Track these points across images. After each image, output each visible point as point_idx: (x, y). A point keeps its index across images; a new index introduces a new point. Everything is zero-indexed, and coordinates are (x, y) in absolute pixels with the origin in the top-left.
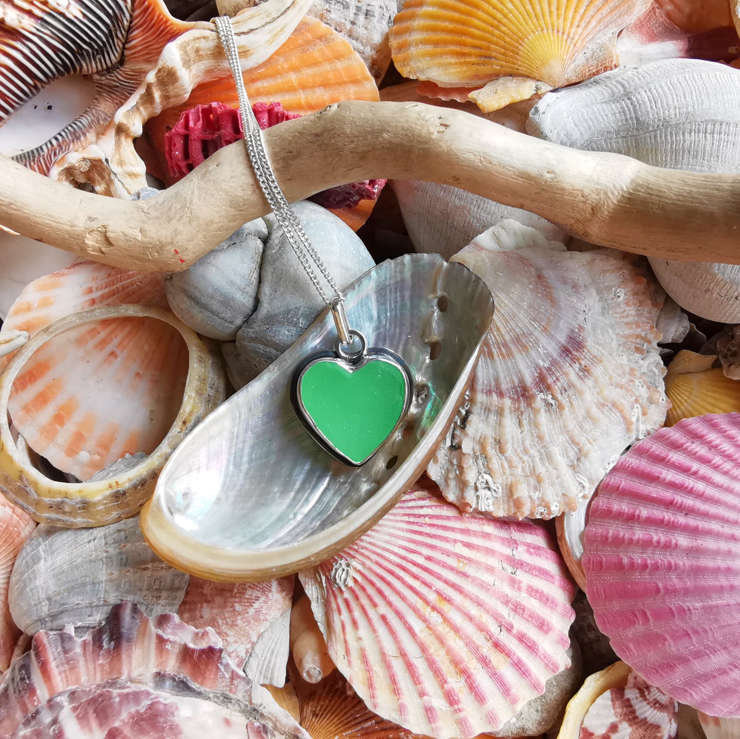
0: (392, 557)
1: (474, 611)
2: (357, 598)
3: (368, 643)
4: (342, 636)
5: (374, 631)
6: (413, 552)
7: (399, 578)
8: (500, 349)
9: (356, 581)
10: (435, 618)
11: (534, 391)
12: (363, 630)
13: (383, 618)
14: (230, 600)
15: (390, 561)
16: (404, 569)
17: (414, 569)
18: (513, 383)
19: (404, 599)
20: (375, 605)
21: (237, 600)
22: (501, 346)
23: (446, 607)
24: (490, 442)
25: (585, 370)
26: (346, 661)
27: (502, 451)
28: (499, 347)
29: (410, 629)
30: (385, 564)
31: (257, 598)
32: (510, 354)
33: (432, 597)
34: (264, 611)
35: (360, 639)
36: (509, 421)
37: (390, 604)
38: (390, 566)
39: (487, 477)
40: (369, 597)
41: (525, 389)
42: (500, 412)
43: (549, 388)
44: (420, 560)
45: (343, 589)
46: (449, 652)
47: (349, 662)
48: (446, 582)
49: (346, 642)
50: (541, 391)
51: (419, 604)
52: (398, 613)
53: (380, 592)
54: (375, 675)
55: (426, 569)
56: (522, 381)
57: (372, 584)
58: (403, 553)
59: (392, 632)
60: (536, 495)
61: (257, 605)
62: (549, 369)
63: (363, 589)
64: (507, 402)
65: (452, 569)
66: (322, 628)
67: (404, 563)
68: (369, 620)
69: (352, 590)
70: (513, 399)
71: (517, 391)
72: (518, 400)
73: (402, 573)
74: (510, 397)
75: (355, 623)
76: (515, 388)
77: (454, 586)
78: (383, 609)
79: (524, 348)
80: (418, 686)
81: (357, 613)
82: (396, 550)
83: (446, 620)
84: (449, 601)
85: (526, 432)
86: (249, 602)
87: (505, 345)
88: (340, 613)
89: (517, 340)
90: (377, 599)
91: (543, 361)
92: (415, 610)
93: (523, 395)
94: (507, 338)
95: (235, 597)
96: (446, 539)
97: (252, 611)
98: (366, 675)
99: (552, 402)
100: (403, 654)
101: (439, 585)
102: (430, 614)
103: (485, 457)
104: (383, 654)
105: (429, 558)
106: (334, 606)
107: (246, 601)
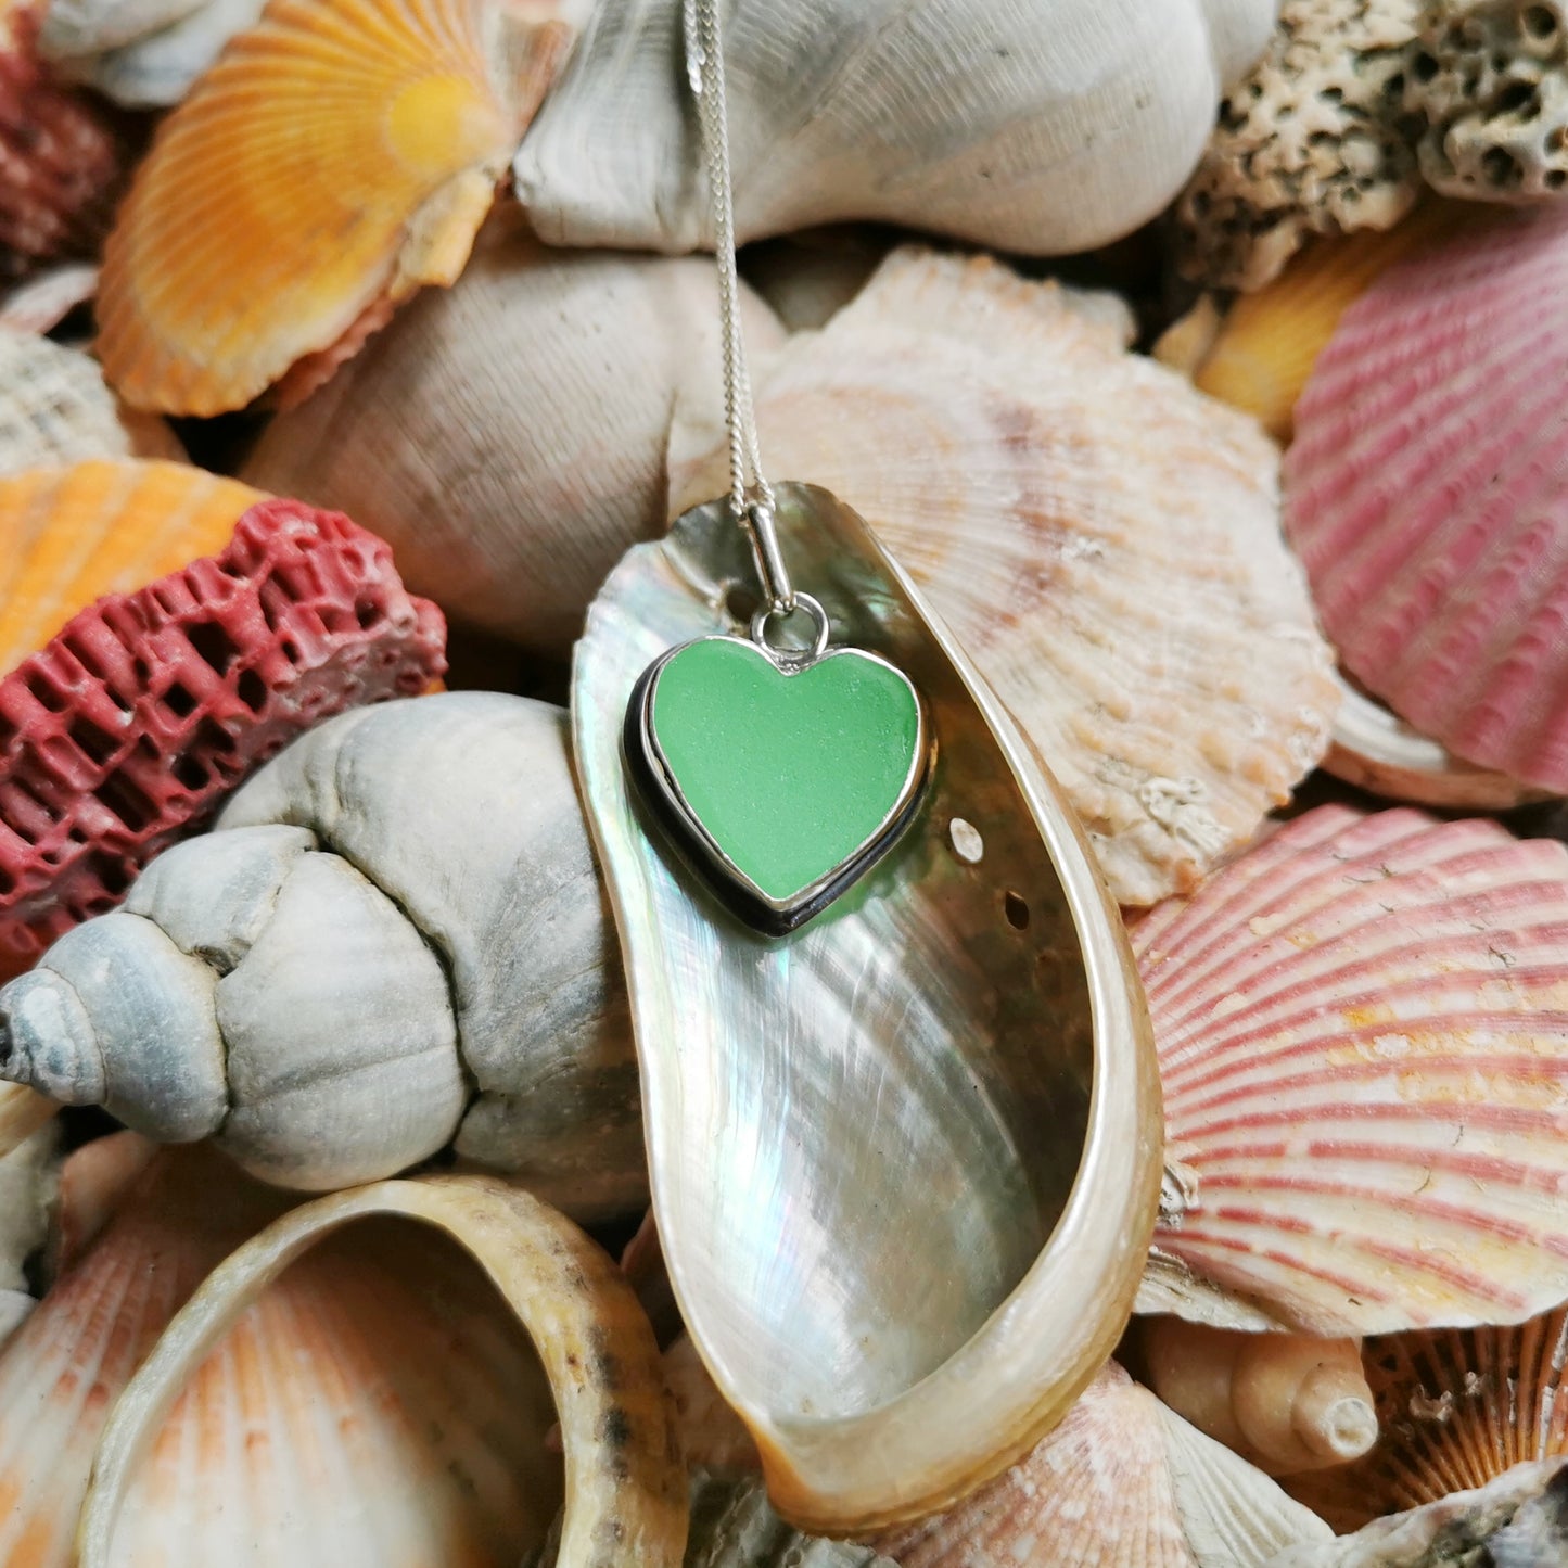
0: (1192, 1052)
1: (1425, 970)
2: (1233, 1183)
3: (1355, 1224)
4: (1303, 1277)
5: (1338, 1190)
6: (1211, 1005)
7: (1250, 1064)
8: (920, 551)
9: (1193, 1161)
10: (1392, 1047)
11: (1046, 556)
12: (1320, 1215)
13: (1319, 1151)
14: (1045, 1514)
15: (1199, 1060)
16: (1235, 1042)
17: (1251, 1024)
18: (1003, 580)
19: (1302, 1081)
20: (1278, 1152)
21: (1055, 1500)
22: (914, 545)
23: (1380, 1014)
24: (1087, 721)
25: (1078, 443)
26: (1367, 1304)
27: (1119, 715)
28: (913, 550)
29: (1382, 1112)
30: (1199, 1072)
31: (1084, 1449)
32: (943, 540)
33: (1337, 1025)
34: (1124, 1455)
35: (1334, 1235)
36: (1073, 652)
37: (1295, 1117)
38: (1210, 1067)
39: (1156, 784)
40: (1250, 1152)
41: (1031, 570)
42: (1045, 655)
43: (1062, 526)
44: (1239, 1002)
45: (1193, 1203)
46: (1486, 1066)
47: (1376, 1297)
48: (1322, 981)
49: (1320, 1275)
50: (1059, 546)
51: (1337, 1058)
52: (1327, 1112)
53: (1254, 1121)
54: (1442, 1257)
55: (1268, 1003)
56: (1012, 561)
57: (1224, 1127)
58: (1198, 1025)
59: (1364, 1153)
60: (1261, 729)
61: (1097, 1461)
62: (1027, 497)
63: (1224, 1154)
64: (1034, 622)
65: (1300, 958)
66: (1253, 1324)
67: (1223, 1036)
68: (1305, 1187)
69: (1211, 1183)
70: (1034, 608)
71: (1024, 590)
72: (1043, 601)
73: (1243, 1053)
74: (1026, 611)
75: (1289, 1226)
76: (1015, 587)
77: (1341, 974)
78: (1299, 1139)
79: (952, 506)
80: (1527, 1179)
81: (1271, 1205)
82: (1181, 1035)
83: (1409, 1029)
84: (1369, 999)
85: (1117, 644)
86: (1080, 1475)
87: (919, 535)
88: (1241, 1248)
89: (925, 506)
90: (1265, 1137)
91: (1003, 493)
92: (1346, 1073)
93: (1042, 585)
94: (907, 520)
95: (1043, 1502)
96: (1228, 937)
97: (1104, 1484)
98: (1431, 1279)
99: (1094, 546)
100: (1431, 1161)
101: (1321, 997)
102: (1374, 1054)
103: (1112, 757)
104: (1402, 1204)
105: (1246, 986)
106: (1217, 1254)
107: (1070, 1479)
